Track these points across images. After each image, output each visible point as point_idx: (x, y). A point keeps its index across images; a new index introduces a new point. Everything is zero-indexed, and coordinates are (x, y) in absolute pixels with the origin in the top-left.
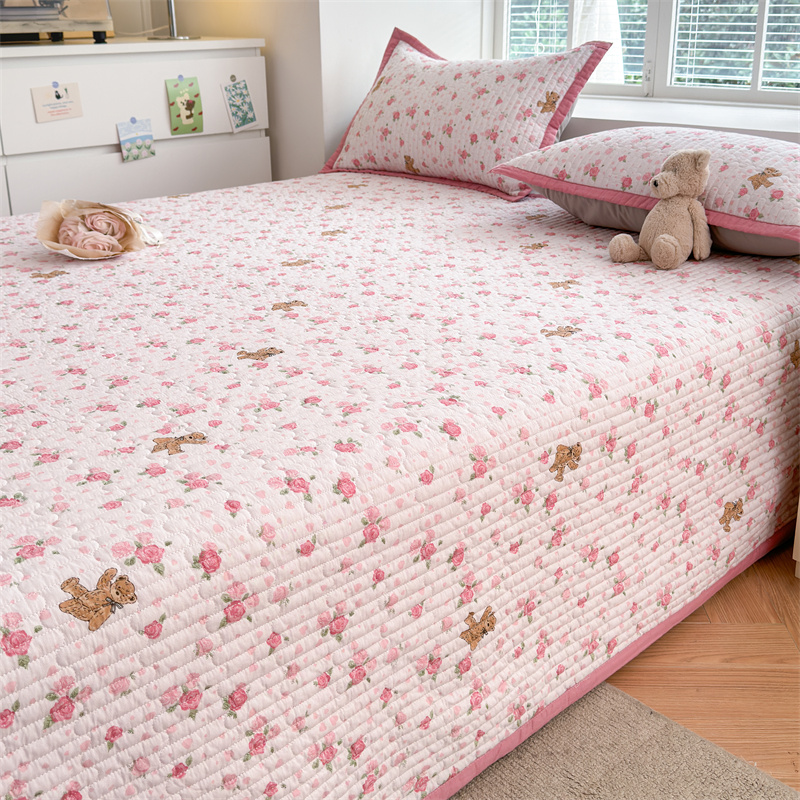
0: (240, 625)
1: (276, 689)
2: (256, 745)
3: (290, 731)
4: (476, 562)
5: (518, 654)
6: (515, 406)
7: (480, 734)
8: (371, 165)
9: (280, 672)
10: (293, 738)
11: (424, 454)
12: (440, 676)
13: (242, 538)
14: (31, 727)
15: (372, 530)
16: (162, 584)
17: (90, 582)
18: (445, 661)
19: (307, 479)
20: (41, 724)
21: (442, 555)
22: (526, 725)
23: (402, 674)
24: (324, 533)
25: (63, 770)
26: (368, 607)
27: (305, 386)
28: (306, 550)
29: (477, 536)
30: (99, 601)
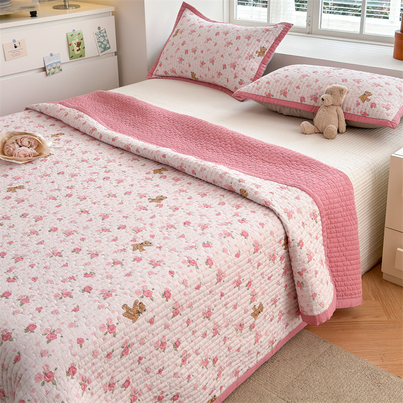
0: (178, 317)
1: (189, 340)
2: (184, 361)
3: (194, 355)
4: (256, 286)
5: (271, 320)
6: (268, 222)
7: (258, 353)
8: (173, 74)
9: (190, 333)
10: (195, 357)
11: (236, 246)
12: (244, 331)
13: (177, 285)
14: (116, 358)
15: (220, 277)
16: (154, 304)
17: (131, 305)
18: (245, 325)
19: (196, 260)
20: (119, 356)
21: (244, 284)
22: (275, 348)
23: (230, 331)
24: (204, 280)
25: (125, 373)
26: (218, 307)
27: (181, 216)
28: (198, 288)
29: (256, 275)
30: (134, 312)
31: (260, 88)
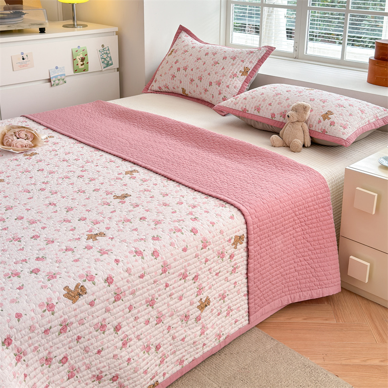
0: (119, 302)
1: (131, 325)
2: (124, 344)
3: (135, 340)
4: (203, 280)
5: (219, 314)
6: (219, 221)
7: (204, 345)
8: (166, 90)
9: (132, 319)
10: (136, 342)
11: (184, 241)
12: (189, 322)
13: (120, 272)
14: (54, 335)
15: (165, 269)
16: (95, 288)
17: (72, 288)
18: (191, 317)
19: (142, 251)
20: (57, 334)
21: (190, 277)
22: (222, 342)
23: (175, 321)
24: (148, 270)
25: (63, 349)
26: (163, 297)
27: (140, 212)
28: (142, 276)
29: (203, 270)
30: (75, 294)
31: (237, 103)
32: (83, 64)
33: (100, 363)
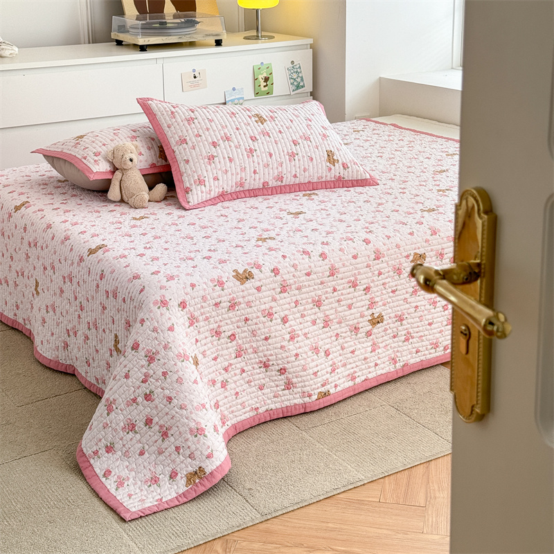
0: (285, 295)
1: (298, 321)
4: (375, 294)
5: (394, 337)
6: (395, 235)
7: (376, 365)
9: (298, 315)
11: (354, 249)
12: (359, 335)
13: (287, 267)
14: (224, 310)
15: (333, 272)
16: (262, 276)
17: (241, 271)
18: (361, 330)
19: (310, 252)
21: (361, 287)
23: (343, 330)
24: (315, 270)
28: (308, 274)
29: (376, 283)
32: (267, 85)
33: (267, 350)
